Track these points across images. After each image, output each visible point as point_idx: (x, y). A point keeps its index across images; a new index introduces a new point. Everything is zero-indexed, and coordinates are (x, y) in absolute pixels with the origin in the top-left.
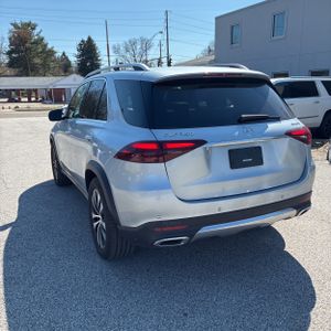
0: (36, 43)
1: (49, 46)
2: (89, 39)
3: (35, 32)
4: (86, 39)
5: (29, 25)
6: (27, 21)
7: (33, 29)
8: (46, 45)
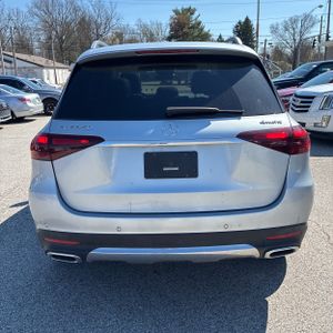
0: (193, 27)
1: (206, 30)
2: (247, 19)
3: (194, 17)
4: (243, 20)
5: (189, 9)
6: (188, 7)
7: (192, 14)
8: (202, 29)
